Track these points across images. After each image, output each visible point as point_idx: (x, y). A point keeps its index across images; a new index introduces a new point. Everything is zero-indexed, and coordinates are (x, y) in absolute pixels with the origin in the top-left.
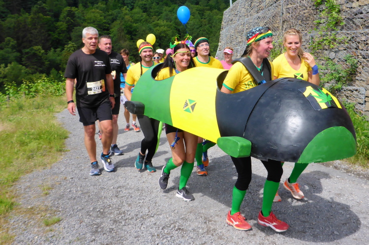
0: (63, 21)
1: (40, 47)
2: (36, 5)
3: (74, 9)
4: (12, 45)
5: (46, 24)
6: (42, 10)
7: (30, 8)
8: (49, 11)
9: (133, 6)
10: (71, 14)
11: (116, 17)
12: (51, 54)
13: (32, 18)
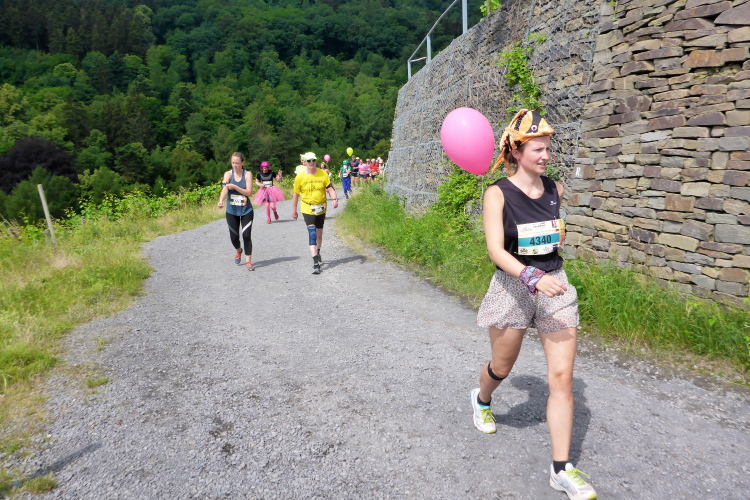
0: (174, 105)
1: (140, 144)
2: (134, 81)
3: (190, 85)
4: (101, 142)
5: (150, 109)
6: (144, 88)
7: (126, 85)
8: (155, 90)
9: (278, 80)
10: (186, 95)
11: (253, 96)
12: (157, 155)
13: (128, 100)
